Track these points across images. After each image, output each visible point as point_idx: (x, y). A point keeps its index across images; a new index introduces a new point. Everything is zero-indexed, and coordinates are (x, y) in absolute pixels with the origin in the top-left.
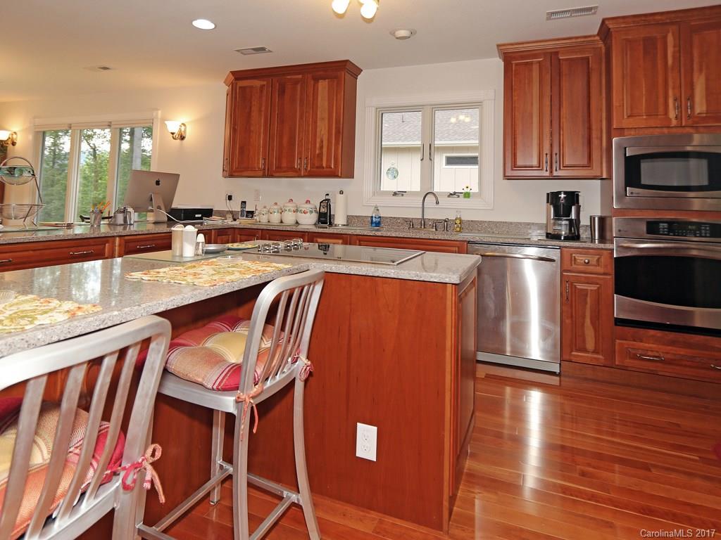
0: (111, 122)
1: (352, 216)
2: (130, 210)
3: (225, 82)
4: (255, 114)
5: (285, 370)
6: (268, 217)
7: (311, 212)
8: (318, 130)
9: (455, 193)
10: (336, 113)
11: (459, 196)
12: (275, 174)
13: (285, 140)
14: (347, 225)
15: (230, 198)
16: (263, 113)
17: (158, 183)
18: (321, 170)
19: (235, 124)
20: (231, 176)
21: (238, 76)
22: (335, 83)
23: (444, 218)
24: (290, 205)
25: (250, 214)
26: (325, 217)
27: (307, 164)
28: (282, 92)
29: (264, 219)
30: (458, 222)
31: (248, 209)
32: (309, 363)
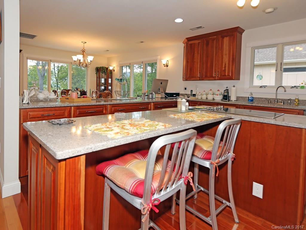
0: (143, 62)
1: (239, 97)
2: (154, 93)
3: (183, 43)
4: (196, 55)
5: (225, 156)
6: (201, 96)
7: (220, 95)
8: (224, 59)
9: (295, 87)
10: (232, 51)
11: (297, 88)
12: (204, 79)
13: (209, 65)
14: (237, 101)
15: (186, 89)
16: (199, 54)
17: (161, 83)
18: (226, 77)
19: (188, 59)
20: (186, 80)
21: (189, 39)
22: (232, 38)
23: (289, 99)
24: (210, 92)
25: (194, 95)
26: (226, 97)
27: (219, 74)
28: (207, 44)
29: (199, 97)
30: (297, 100)
31: (193, 93)
32: (234, 155)
